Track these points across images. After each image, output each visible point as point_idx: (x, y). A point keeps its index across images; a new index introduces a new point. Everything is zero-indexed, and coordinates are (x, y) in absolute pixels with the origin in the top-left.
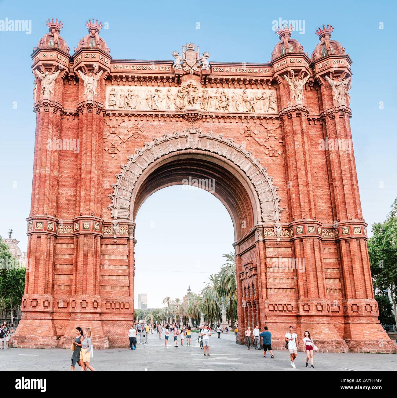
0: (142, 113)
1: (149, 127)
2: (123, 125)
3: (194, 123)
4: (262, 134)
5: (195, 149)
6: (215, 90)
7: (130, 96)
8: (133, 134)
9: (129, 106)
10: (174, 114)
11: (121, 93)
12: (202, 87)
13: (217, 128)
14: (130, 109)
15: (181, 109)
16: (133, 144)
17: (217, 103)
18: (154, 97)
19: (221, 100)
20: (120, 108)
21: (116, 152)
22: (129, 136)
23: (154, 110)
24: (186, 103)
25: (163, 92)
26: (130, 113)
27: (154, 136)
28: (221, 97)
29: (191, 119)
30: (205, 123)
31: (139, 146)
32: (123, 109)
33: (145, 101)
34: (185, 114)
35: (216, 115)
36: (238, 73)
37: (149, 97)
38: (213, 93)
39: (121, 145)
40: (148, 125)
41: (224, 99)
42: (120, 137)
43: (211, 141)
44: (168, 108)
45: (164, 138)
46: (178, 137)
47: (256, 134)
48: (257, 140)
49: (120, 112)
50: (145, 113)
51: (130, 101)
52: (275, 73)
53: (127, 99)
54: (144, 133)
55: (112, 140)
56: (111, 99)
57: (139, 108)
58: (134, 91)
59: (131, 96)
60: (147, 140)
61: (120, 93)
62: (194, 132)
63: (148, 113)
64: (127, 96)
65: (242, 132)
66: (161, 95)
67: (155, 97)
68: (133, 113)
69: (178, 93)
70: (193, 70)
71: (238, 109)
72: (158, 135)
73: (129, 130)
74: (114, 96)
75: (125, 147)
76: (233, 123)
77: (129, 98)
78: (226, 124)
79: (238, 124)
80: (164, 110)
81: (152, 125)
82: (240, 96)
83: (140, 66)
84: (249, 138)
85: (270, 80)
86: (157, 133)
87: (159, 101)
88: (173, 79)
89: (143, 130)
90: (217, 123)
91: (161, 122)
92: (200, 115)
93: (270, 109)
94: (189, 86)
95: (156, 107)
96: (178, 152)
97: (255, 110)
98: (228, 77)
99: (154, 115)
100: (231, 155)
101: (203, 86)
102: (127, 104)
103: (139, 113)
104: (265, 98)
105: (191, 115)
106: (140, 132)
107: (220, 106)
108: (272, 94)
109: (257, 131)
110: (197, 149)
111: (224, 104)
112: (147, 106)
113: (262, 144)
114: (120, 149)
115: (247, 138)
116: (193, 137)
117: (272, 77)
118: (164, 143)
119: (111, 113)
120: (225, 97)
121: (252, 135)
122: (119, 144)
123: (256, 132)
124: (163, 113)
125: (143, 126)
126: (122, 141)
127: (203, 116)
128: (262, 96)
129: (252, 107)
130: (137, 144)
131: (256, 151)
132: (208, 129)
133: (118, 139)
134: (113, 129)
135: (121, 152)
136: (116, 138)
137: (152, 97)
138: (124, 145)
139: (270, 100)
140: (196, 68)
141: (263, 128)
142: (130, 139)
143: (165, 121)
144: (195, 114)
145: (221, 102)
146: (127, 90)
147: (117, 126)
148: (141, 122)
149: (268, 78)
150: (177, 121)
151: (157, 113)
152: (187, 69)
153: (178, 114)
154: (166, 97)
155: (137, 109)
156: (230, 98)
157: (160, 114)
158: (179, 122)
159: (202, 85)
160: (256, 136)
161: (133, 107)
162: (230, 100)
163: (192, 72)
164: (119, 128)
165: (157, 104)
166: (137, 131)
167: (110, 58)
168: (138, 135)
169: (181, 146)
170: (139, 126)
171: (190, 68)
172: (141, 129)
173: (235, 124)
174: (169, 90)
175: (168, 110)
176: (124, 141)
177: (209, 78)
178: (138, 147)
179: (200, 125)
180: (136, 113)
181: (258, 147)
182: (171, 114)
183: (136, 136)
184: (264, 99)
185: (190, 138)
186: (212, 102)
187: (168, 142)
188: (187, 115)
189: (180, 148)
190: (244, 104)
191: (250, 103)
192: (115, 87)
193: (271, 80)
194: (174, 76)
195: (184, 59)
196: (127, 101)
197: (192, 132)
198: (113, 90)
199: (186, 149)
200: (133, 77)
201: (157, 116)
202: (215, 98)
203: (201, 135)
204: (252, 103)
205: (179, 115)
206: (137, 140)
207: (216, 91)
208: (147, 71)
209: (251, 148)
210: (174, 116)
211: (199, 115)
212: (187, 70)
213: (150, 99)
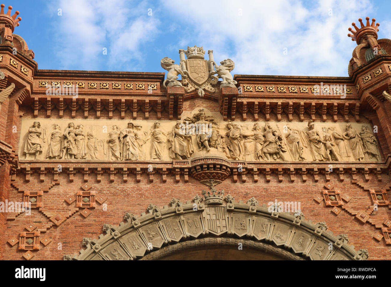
0: (99, 167)
1: (114, 195)
2: (55, 190)
3: (214, 185)
4: (360, 202)
5: (221, 236)
6: (250, 124)
7: (72, 134)
8: (78, 209)
9: (71, 155)
10: (169, 166)
11: (54, 131)
12: (225, 120)
13: (264, 193)
14: (73, 160)
15: (184, 157)
16: (80, 230)
17: (260, 147)
18: (126, 136)
19: (265, 142)
20: (50, 158)
21: (38, 246)
22: (70, 213)
23: (127, 160)
24: (194, 147)
25: (143, 130)
26: (71, 167)
27: (128, 211)
28: (264, 136)
29: (209, 177)
30: (238, 184)
31: (92, 233)
32: (57, 160)
33: (106, 145)
34: (195, 167)
35: (260, 167)
36: (292, 94)
37: (115, 137)
38: (247, 129)
39: (48, 232)
40: (113, 190)
41: (271, 138)
42: (48, 214)
43: (254, 218)
44: (156, 157)
45: (151, 214)
46: (182, 211)
47: (347, 201)
48: (353, 212)
49: (51, 166)
50: (107, 166)
51: (74, 145)
52: (363, 92)
53: (66, 141)
54: (105, 207)
55: (28, 223)
56: (29, 141)
57: (92, 157)
58: (81, 126)
59: (76, 135)
60: (110, 219)
61: (51, 130)
62: (217, 201)
63: (112, 167)
64: (68, 135)
65: (319, 198)
66: (140, 133)
67: (128, 137)
68: (79, 166)
69: (177, 130)
70: (204, 90)
71: (302, 156)
72: (137, 209)
73: (71, 200)
74: (39, 135)
75: (57, 237)
76: (298, 182)
77: (70, 138)
78: (282, 185)
79: (307, 183)
80: (148, 159)
81: (123, 191)
82: (302, 134)
83: (95, 84)
84: (336, 210)
85: (355, 104)
86: (134, 205)
87: (135, 144)
88: (164, 105)
89: (100, 200)
90: (261, 183)
91: (141, 183)
92: (227, 167)
93: (367, 155)
94: (197, 118)
95: (131, 156)
96: (184, 243)
97: (338, 157)
98: (275, 101)
99: (125, 169)
100: (302, 245)
101: (226, 117)
102: (65, 151)
103: (92, 166)
104: (352, 135)
105: (208, 168)
106: (94, 204)
107: (265, 150)
108: (364, 128)
109: (349, 195)
110: (225, 235)
111: (272, 148)
112: (111, 154)
113: (364, 221)
114: (46, 241)
115: (330, 210)
116: (215, 211)
117: (359, 99)
118: (150, 226)
119: (28, 167)
120: (274, 135)
121: (341, 203)
122: (44, 230)
123: (347, 198)
124: (144, 166)
125: (100, 192)
126: (51, 224)
127: (232, 169)
128: (345, 133)
129: (331, 152)
130: (88, 229)
131: (355, 236)
132: (246, 196)
133: (43, 219)
134: (33, 200)
135: (48, 248)
136: (39, 217)
137: (122, 136)
138: (57, 233)
139: (362, 139)
140: (209, 87)
141: (359, 189)
142: (72, 218)
143: (151, 181)
144: (215, 165)
145: (265, 145)
146: (67, 125)
147: (42, 193)
148: (97, 185)
149: (351, 102)
150: (177, 182)
151: (133, 166)
152: (191, 88)
153: (179, 166)
154: (149, 137)
155: (88, 158)
156: (283, 138)
157: (139, 167)
158: (181, 184)
159: (225, 115)
160: (348, 204)
161: (79, 156)
162: (284, 141)
163: (201, 92)
164: (45, 197)
165: (131, 149)
166: (88, 203)
167: (33, 67)
168: (91, 211)
169: (189, 231)
170: (93, 192)
171: (196, 87)
172: (96, 199)
173: (300, 184)
174: (158, 125)
175: (158, 160)
176: (56, 222)
177: (238, 103)
178: (90, 235)
179: (227, 187)
180: (86, 167)
181: (357, 227)
182: (164, 167)
183: (85, 212)
184: (351, 138)
185: (209, 213)
186: (248, 145)
187: (161, 223)
188: (198, 167)
189: (188, 234)
190: (314, 148)
191: (325, 145)
192: (41, 120)
193: (358, 104)
194: (165, 99)
195: (185, 70)
196: (66, 145)
197: (211, 201)
198: (37, 124)
199: (201, 236)
200: (80, 103)
201: (132, 172)
202: (253, 137)
203: (233, 206)
204: (328, 143)
205: (182, 169)
206: (87, 221)
207: (252, 127)
208: (110, 90)
209: (343, 230)
210: (171, 172)
211: (225, 168)
212: (191, 90)
213: (117, 141)
